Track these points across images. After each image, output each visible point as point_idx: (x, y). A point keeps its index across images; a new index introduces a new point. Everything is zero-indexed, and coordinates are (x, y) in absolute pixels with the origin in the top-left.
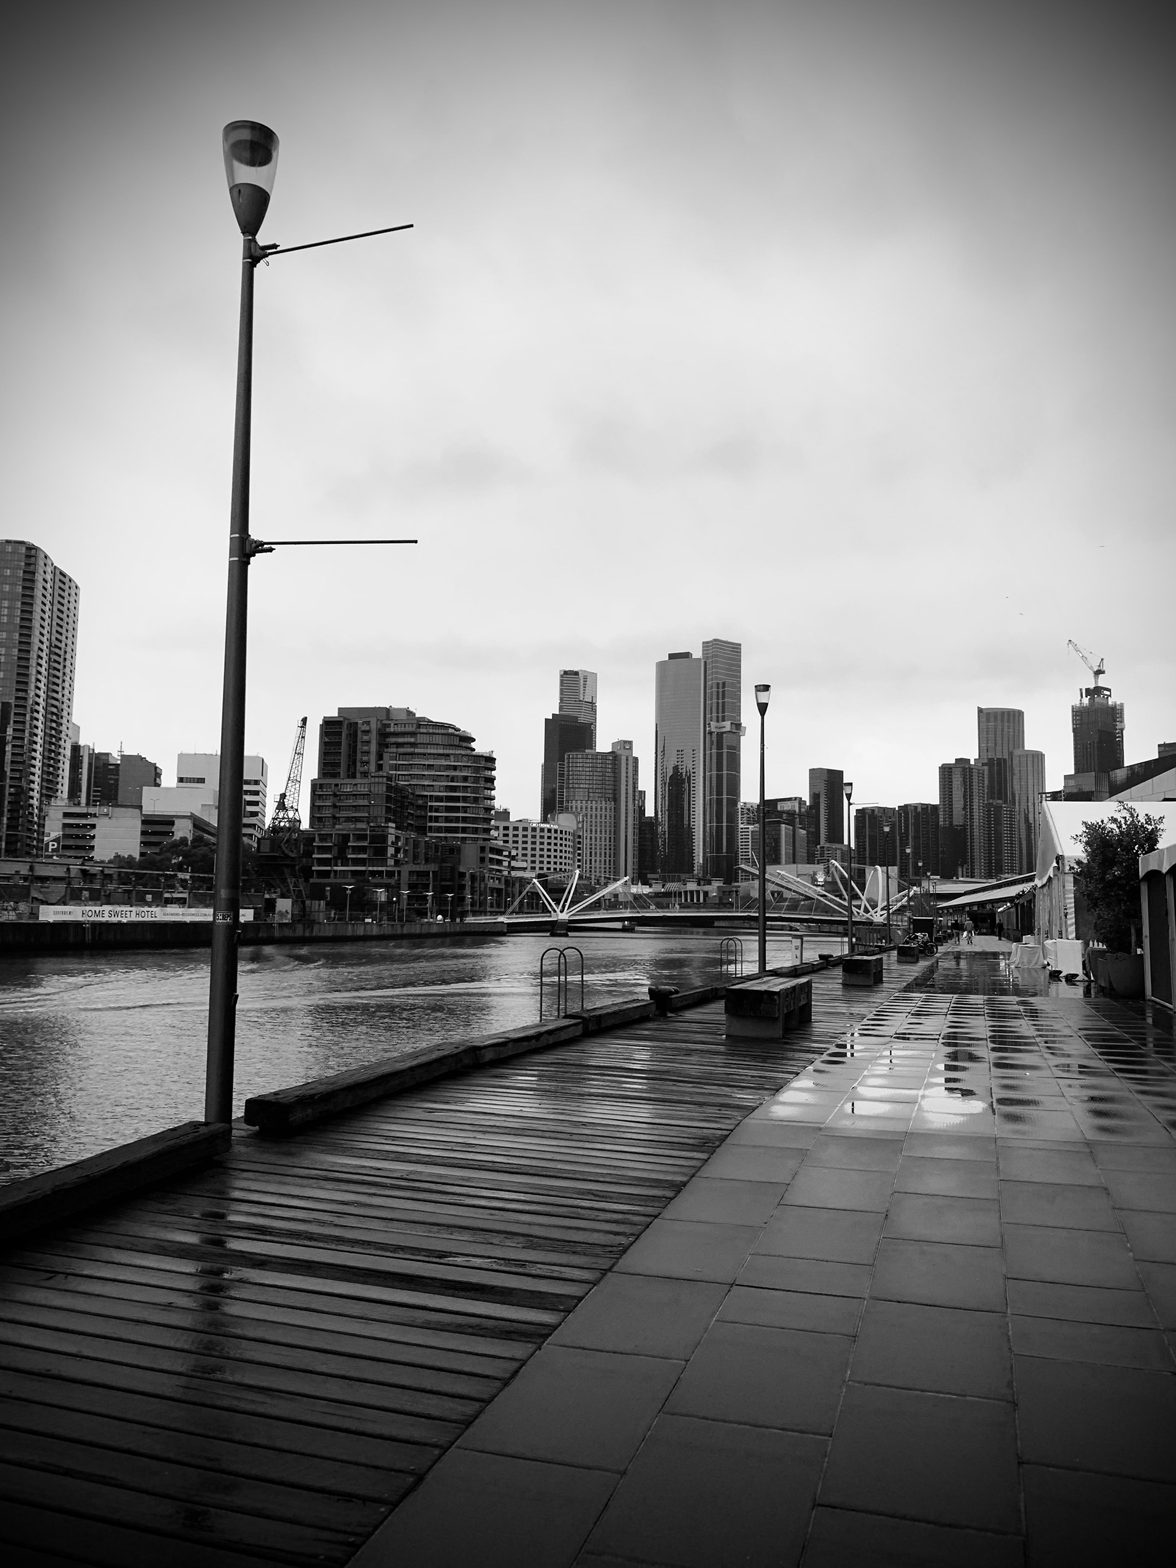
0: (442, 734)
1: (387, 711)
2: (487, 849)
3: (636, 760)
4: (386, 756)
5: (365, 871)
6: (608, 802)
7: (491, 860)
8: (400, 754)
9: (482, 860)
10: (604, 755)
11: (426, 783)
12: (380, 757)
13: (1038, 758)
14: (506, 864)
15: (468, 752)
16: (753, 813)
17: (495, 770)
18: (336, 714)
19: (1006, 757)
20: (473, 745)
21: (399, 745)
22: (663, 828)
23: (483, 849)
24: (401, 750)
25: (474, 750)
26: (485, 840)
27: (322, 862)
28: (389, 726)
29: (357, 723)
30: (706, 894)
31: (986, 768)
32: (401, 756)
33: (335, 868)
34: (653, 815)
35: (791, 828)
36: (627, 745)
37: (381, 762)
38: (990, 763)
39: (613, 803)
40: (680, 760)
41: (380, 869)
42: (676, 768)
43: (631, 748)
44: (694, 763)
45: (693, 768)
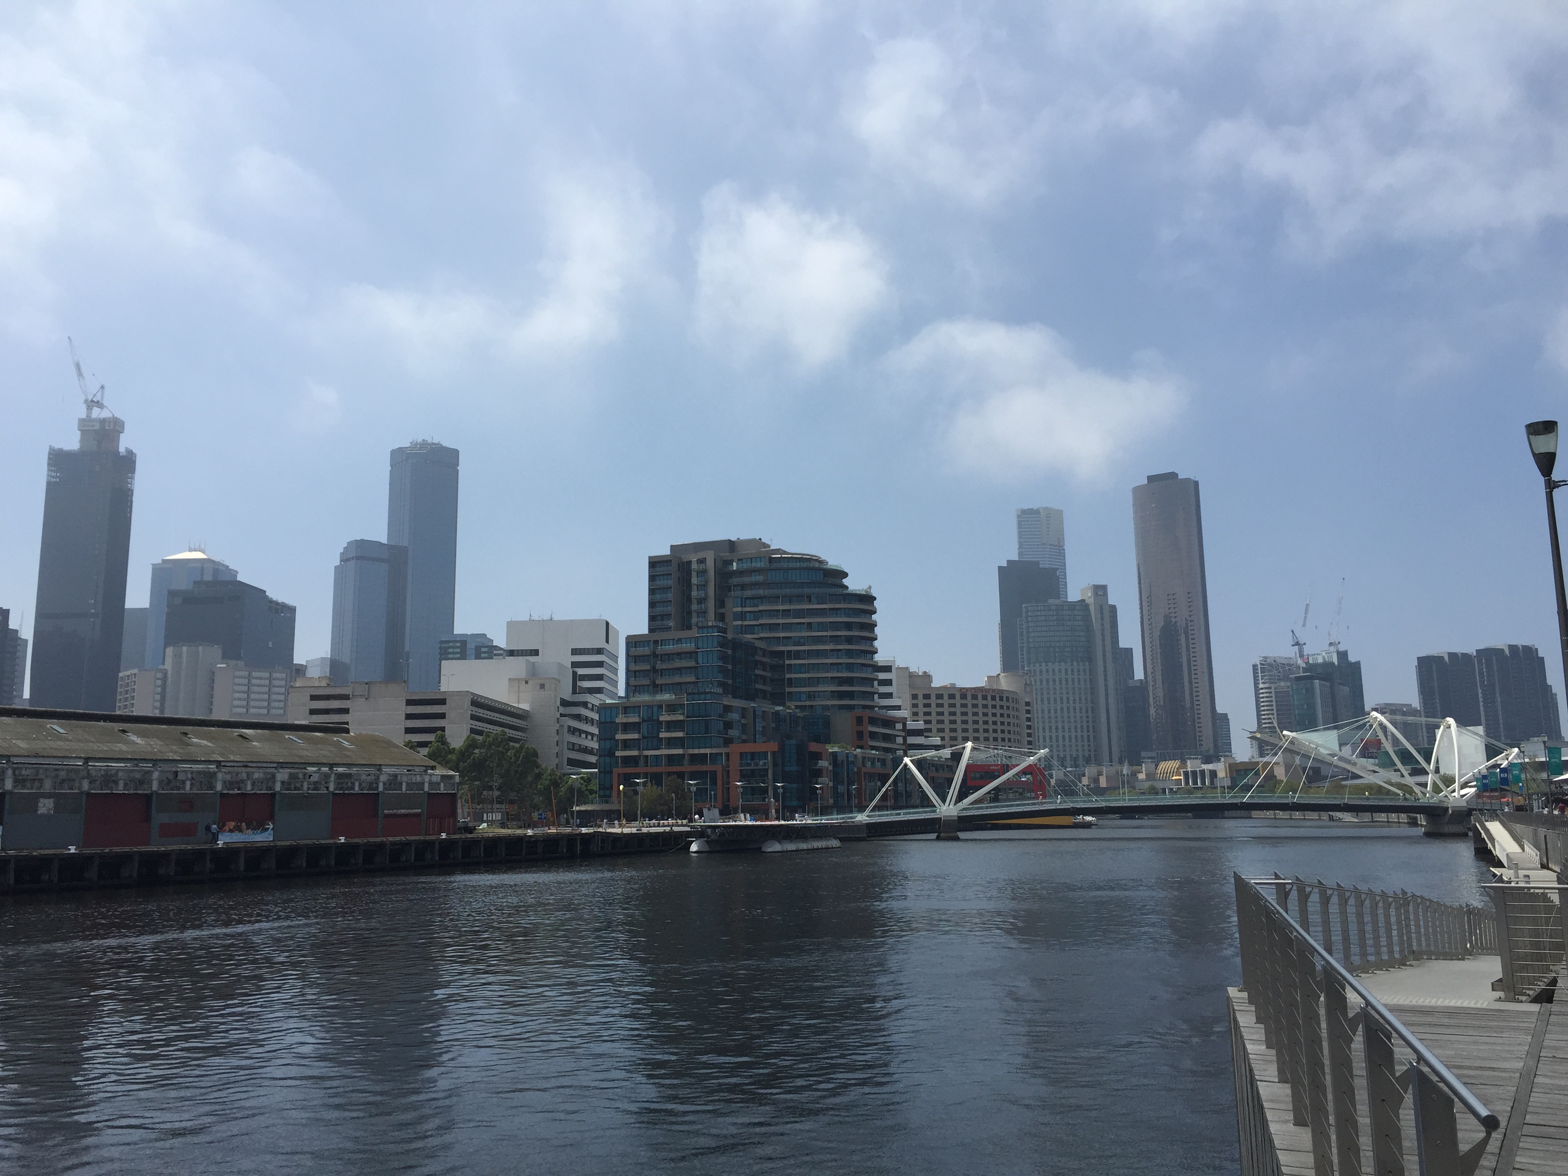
0: (800, 569)
1: (731, 545)
2: (866, 720)
3: (1113, 609)
4: (729, 603)
5: (683, 756)
6: (1081, 664)
7: (873, 735)
8: (746, 599)
9: (860, 735)
10: (1073, 606)
11: (782, 635)
12: (720, 603)
14: (900, 740)
15: (840, 591)
16: (1277, 669)
17: (875, 612)
18: (668, 552)
20: (845, 581)
21: (743, 587)
22: (1156, 695)
23: (859, 720)
24: (749, 593)
25: (847, 587)
26: (865, 707)
27: (626, 745)
28: (730, 562)
29: (691, 561)
30: (1213, 774)
32: (748, 601)
33: (646, 753)
34: (1142, 677)
35: (1328, 684)
36: (1100, 591)
37: (722, 611)
39: (1087, 663)
40: (1172, 606)
41: (702, 751)
42: (1167, 617)
43: (1105, 594)
44: (1190, 609)
45: (1190, 616)
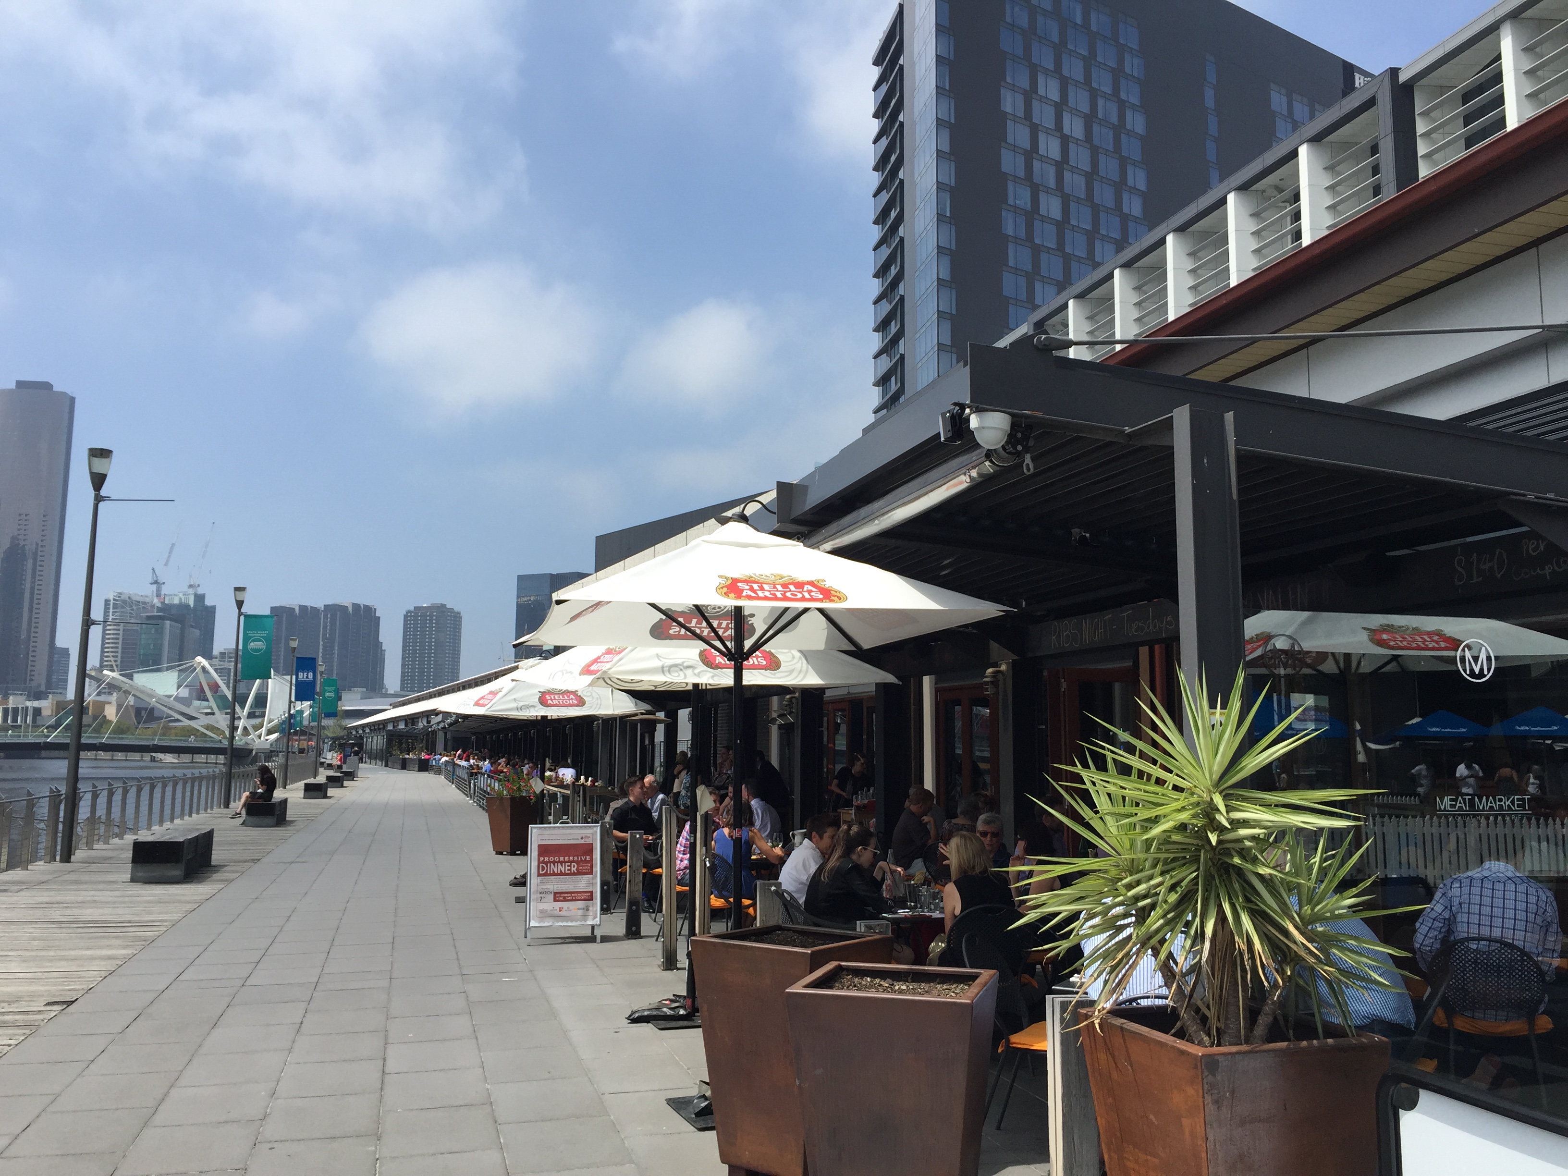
30: (37, 712)
40: (22, 527)
44: (43, 533)
45: (42, 541)
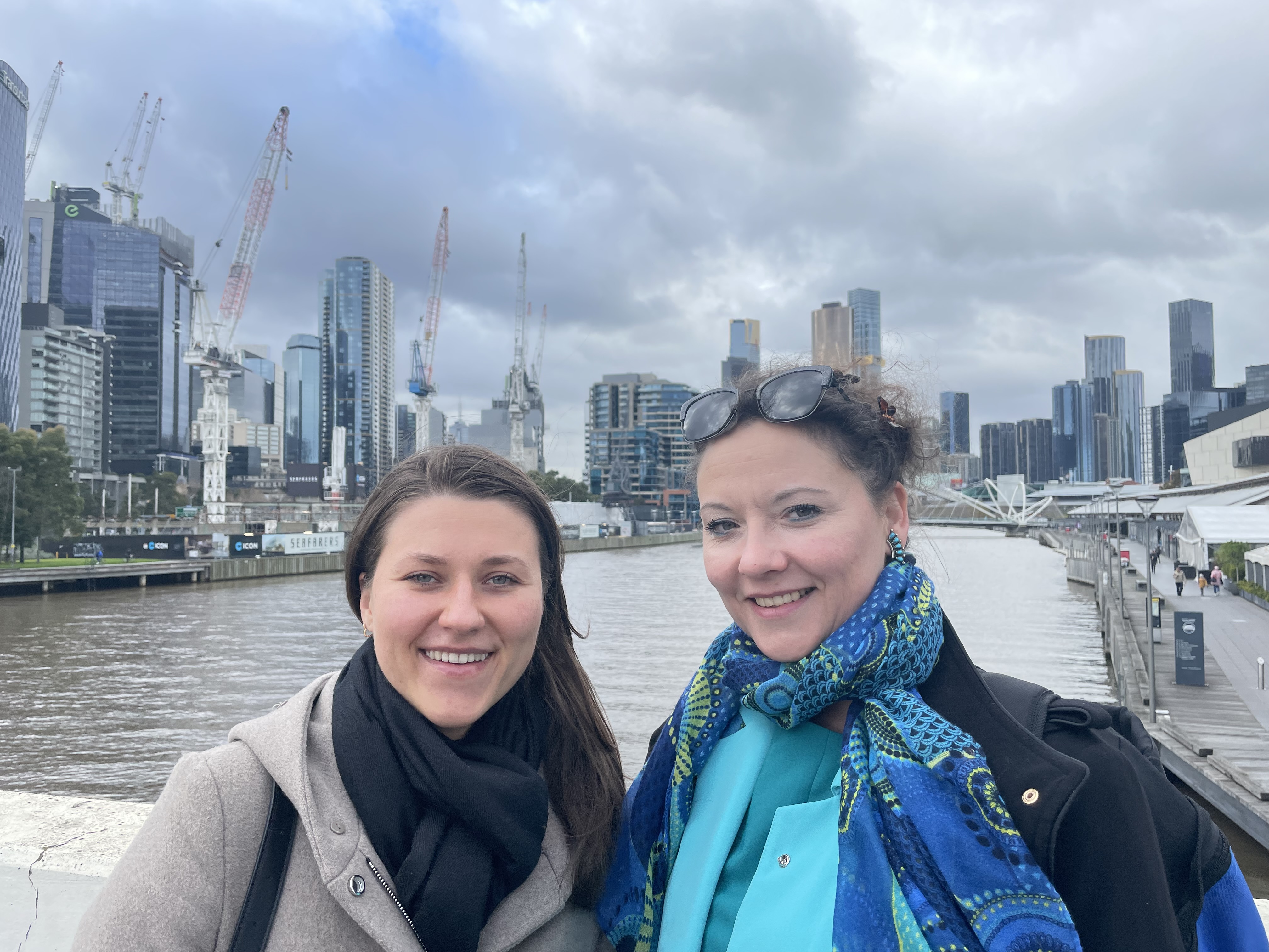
8: (650, 407)
12: (635, 410)
13: (1138, 376)
19: (1109, 375)
29: (618, 386)
31: (1092, 387)
37: (636, 414)
38: (1096, 382)
